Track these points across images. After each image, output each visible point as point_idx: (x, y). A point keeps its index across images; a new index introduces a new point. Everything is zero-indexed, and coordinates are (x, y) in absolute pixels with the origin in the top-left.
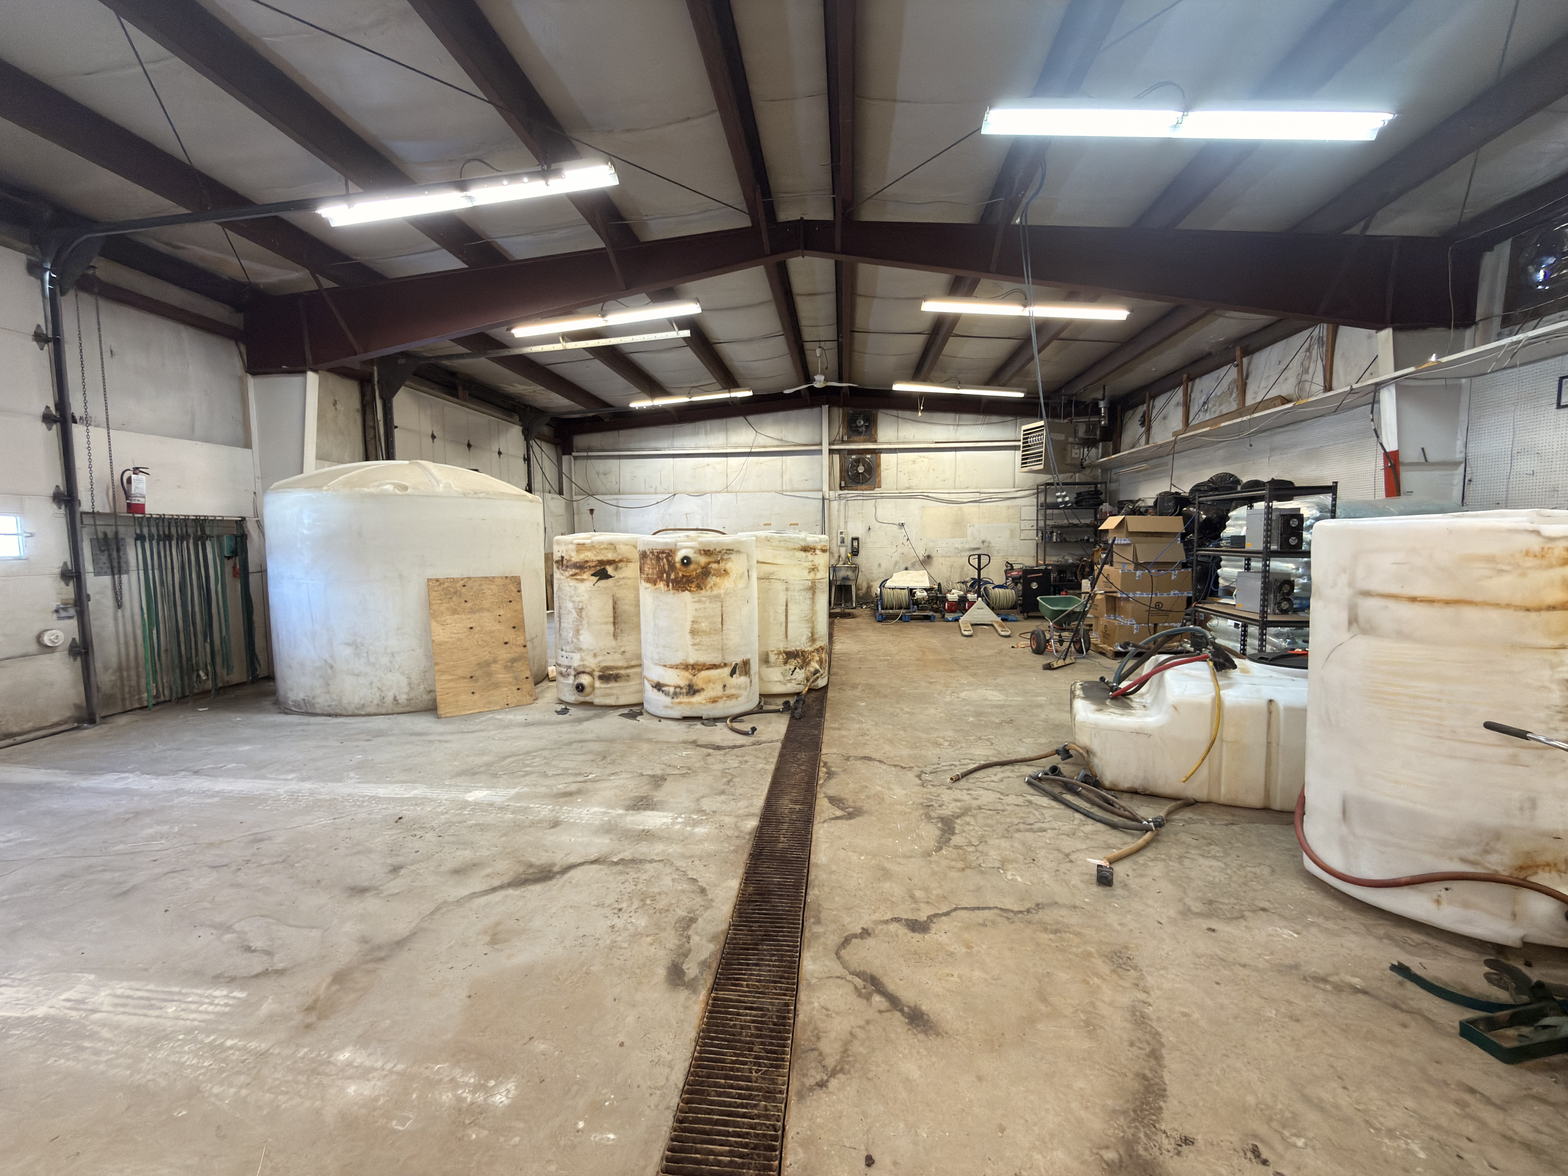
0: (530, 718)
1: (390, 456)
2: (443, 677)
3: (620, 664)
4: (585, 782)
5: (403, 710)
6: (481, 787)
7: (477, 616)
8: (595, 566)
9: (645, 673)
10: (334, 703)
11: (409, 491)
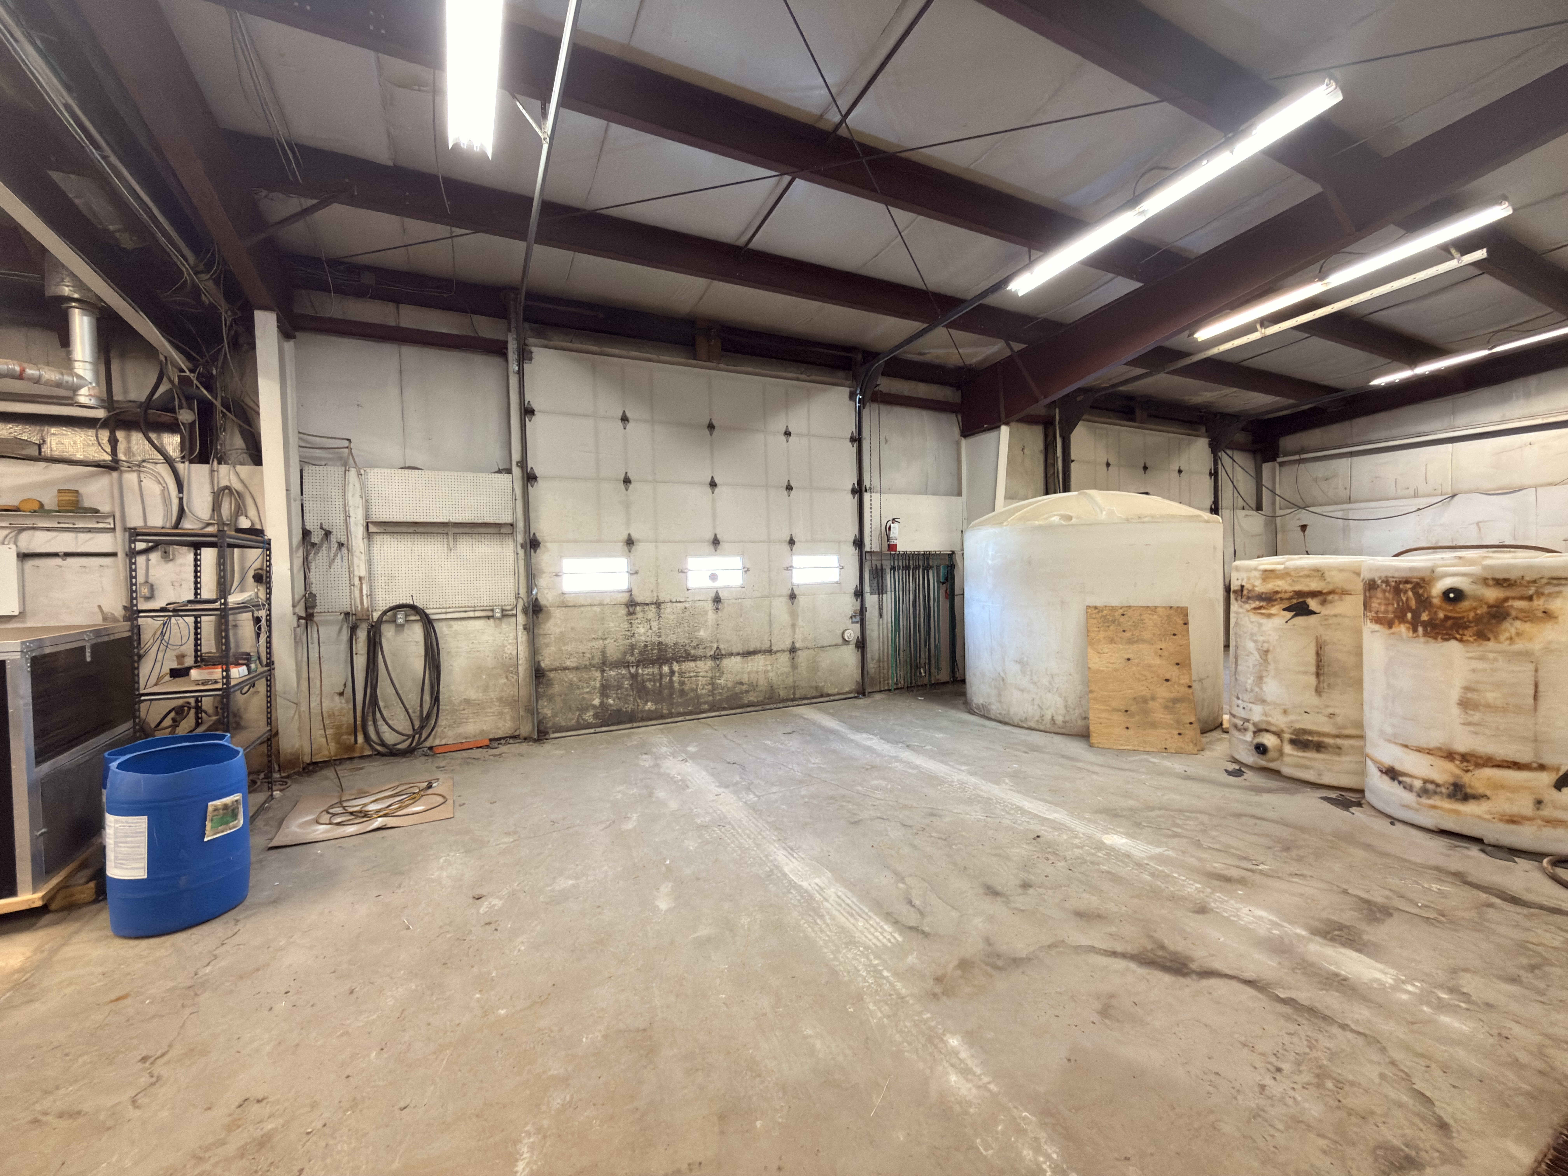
0: (1191, 771)
1: (1066, 489)
2: (1097, 706)
3: (1326, 729)
4: (1252, 871)
5: (1058, 730)
6: (1122, 833)
7: (1135, 647)
8: (1290, 599)
9: (1369, 750)
10: (1004, 712)
11: (1074, 521)
